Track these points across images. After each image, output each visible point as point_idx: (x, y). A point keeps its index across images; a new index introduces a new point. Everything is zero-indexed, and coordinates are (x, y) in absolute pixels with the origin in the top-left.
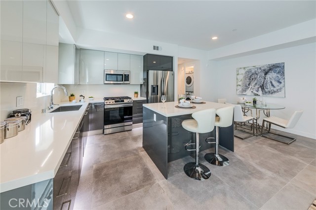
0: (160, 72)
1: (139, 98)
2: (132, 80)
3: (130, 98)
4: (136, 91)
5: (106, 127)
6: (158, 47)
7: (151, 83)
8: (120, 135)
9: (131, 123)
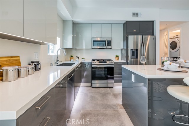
0: (140, 37)
1: (120, 61)
2: (114, 45)
3: (111, 60)
4: (117, 55)
5: (93, 82)
6: (137, 14)
7: (131, 47)
8: (103, 90)
9: (113, 81)
